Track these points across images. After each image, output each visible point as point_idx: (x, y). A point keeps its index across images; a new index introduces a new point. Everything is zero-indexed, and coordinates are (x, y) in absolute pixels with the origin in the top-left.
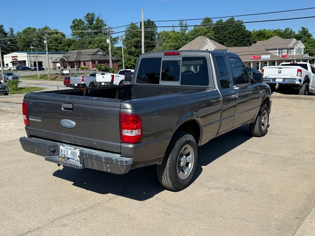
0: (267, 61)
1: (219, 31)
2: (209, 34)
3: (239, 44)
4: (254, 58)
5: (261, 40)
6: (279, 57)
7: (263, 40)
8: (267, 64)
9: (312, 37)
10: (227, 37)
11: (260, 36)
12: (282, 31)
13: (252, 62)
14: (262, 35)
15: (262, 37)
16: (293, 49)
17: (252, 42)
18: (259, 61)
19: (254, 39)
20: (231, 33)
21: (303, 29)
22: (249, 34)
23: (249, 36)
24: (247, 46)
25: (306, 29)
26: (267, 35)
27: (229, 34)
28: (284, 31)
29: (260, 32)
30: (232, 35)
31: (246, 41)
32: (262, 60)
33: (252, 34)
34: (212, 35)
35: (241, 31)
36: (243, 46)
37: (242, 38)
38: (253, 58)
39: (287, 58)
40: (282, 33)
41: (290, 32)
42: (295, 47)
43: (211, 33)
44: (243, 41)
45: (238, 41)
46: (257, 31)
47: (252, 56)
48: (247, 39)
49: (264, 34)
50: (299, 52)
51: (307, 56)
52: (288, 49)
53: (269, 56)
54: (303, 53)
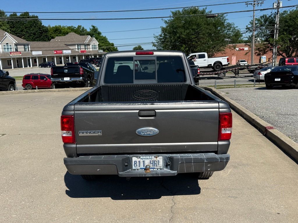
0: (69, 56)
1: (14, 25)
2: (4, 27)
3: (38, 39)
4: (57, 53)
5: (58, 35)
6: (78, 52)
7: (60, 36)
8: (69, 58)
9: (101, 35)
10: (24, 31)
11: (57, 32)
12: (76, 28)
13: (55, 57)
14: (59, 31)
15: (58, 33)
16: (89, 45)
17: (50, 38)
18: (61, 56)
19: (51, 35)
20: (27, 27)
21: (94, 27)
22: (45, 29)
23: (47, 31)
24: (45, 41)
25: (96, 28)
26: (63, 31)
27: (25, 29)
28: (77, 28)
29: (56, 28)
30: (29, 30)
31: (44, 36)
32: (65, 55)
33: (49, 30)
34: (8, 28)
35: (37, 26)
36: (42, 41)
37: (40, 33)
38: (55, 52)
39: (86, 53)
40: (75, 30)
41: (82, 30)
42: (91, 43)
43: (6, 26)
44: (41, 36)
45: (36, 36)
46: (53, 27)
47: (54, 51)
48: (44, 34)
49: (61, 30)
50: (94, 48)
51: (101, 51)
52: (85, 45)
53: (70, 51)
54: (97, 49)
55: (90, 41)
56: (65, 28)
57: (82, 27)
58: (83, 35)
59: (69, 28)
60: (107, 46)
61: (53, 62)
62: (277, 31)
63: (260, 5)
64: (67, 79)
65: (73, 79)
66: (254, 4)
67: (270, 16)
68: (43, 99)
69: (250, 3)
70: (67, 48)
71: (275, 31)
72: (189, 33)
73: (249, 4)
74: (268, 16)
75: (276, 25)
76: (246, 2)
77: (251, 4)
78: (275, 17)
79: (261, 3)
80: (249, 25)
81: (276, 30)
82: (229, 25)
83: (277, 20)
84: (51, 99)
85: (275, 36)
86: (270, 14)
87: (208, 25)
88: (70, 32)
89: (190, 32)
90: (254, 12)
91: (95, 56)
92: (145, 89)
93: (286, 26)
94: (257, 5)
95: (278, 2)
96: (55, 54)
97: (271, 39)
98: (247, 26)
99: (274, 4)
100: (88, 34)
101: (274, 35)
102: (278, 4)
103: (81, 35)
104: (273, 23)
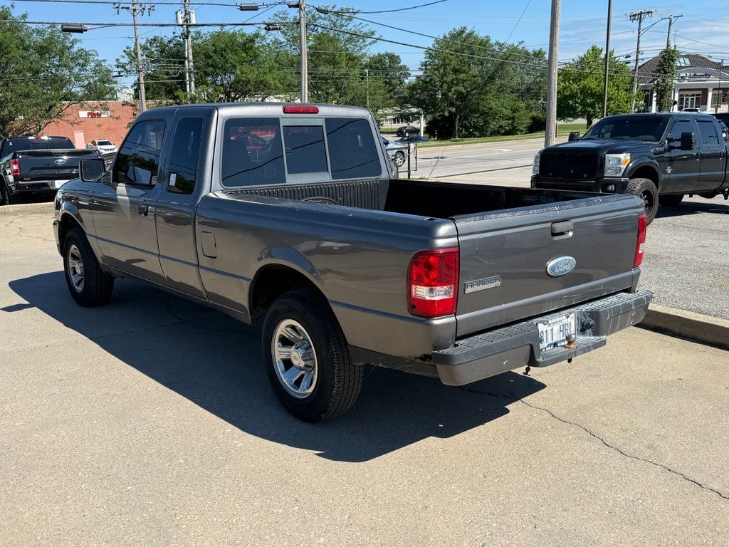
62: (192, 75)
63: (146, 12)
66: (134, 10)
67: (170, 42)
69: (126, 6)
71: (187, 75)
73: (123, 8)
74: (166, 41)
75: (187, 62)
76: (114, 4)
77: (127, 8)
78: (182, 45)
79: (150, 9)
80: (124, 57)
81: (189, 73)
82: (84, 54)
83: (189, 53)
85: (188, 86)
86: (170, 36)
90: (135, 29)
92: (315, 196)
93: (208, 65)
94: (141, 13)
95: (186, 11)
97: (179, 93)
98: (117, 60)
99: (176, 13)
101: (185, 84)
102: (186, 14)
104: (179, 57)
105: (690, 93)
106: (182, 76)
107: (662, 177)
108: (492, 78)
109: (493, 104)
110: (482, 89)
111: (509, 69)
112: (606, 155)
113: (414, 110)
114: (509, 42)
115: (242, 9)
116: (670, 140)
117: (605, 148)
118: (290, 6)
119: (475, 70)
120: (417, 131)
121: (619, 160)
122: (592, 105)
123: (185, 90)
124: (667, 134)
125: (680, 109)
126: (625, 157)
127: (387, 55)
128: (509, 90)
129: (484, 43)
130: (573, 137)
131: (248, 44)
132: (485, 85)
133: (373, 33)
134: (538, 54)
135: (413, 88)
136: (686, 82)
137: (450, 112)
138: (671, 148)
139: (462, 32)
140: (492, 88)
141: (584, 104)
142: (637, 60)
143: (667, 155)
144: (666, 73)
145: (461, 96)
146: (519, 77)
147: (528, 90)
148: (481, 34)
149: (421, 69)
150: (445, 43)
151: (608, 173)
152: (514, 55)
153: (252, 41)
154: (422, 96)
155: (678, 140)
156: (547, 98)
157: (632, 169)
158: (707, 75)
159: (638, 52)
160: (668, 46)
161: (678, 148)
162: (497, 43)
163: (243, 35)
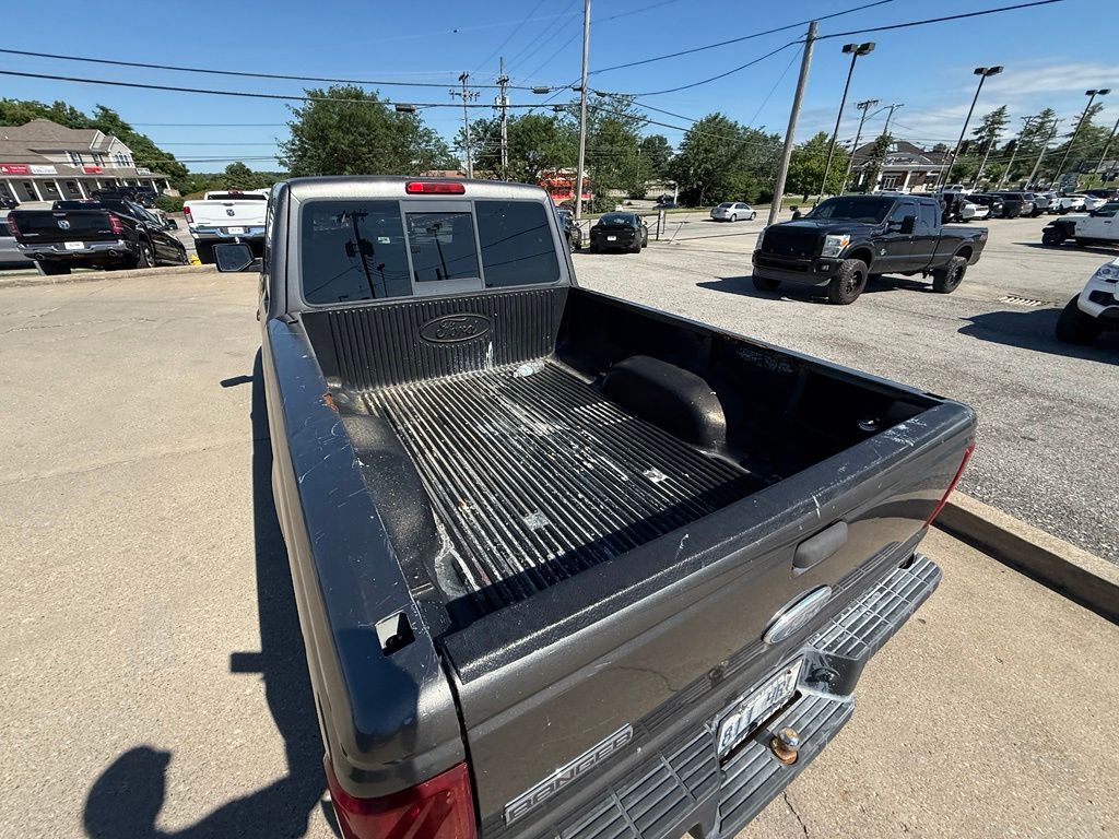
0: (52, 180)
4: (11, 172)
6: (78, 171)
8: (55, 186)
13: (8, 181)
16: (105, 154)
18: (29, 180)
21: (103, 109)
25: (111, 112)
26: (8, 112)
28: (52, 107)
32: (38, 177)
38: (4, 169)
39: (102, 174)
41: (71, 114)
42: (109, 150)
47: (1, 167)
50: (123, 163)
51: (145, 172)
52: (94, 155)
53: (52, 167)
54: (133, 166)
55: (106, 144)
56: (13, 107)
57: (68, 107)
58: (77, 128)
59: (27, 105)
60: (157, 159)
61: (6, 194)
62: (506, 151)
63: (473, 98)
64: (74, 247)
65: (96, 247)
67: (491, 123)
68: (13, 316)
69: (459, 91)
70: (39, 160)
71: (503, 151)
72: (353, 141)
74: (488, 122)
75: (502, 140)
77: (460, 93)
78: (499, 125)
79: (476, 95)
81: (504, 149)
82: (428, 133)
83: (504, 132)
84: (46, 311)
86: (492, 118)
87: (388, 128)
88: (36, 118)
89: (356, 139)
90: (466, 110)
91: (132, 182)
92: (455, 312)
93: (518, 143)
94: (470, 98)
95: (503, 97)
96: (5, 173)
97: (497, 166)
99: (496, 98)
100: (93, 126)
101: (500, 158)
102: (502, 100)
103: (71, 127)
104: (497, 136)
105: (892, 175)
106: (499, 152)
107: (876, 258)
108: (734, 158)
109: (732, 180)
110: (725, 167)
111: (749, 150)
112: (828, 237)
113: (672, 182)
114: (753, 128)
115: (536, 92)
116: (891, 223)
117: (827, 229)
118: (575, 90)
119: (722, 150)
120: (672, 199)
121: (839, 241)
122: (811, 184)
123: (500, 163)
124: (889, 217)
125: (881, 188)
126: (844, 239)
127: (657, 136)
128: (746, 169)
129: (733, 127)
130: (796, 217)
131: (547, 127)
132: (728, 163)
133: (645, 117)
134: (776, 138)
135: (672, 164)
136: (891, 165)
137: (698, 185)
138: (890, 231)
139: (717, 117)
140: (734, 166)
141: (804, 182)
142: (855, 145)
143: (884, 236)
144: (877, 156)
145: (708, 173)
146: (757, 158)
147: (762, 168)
148: (731, 120)
149: (679, 149)
150: (701, 126)
151: (825, 254)
152: (757, 138)
153: (552, 123)
154: (676, 172)
155: (899, 223)
156: (777, 176)
157: (850, 250)
158: (910, 160)
159: (858, 137)
160: (885, 132)
161: (897, 231)
162: (743, 128)
163: (545, 118)
